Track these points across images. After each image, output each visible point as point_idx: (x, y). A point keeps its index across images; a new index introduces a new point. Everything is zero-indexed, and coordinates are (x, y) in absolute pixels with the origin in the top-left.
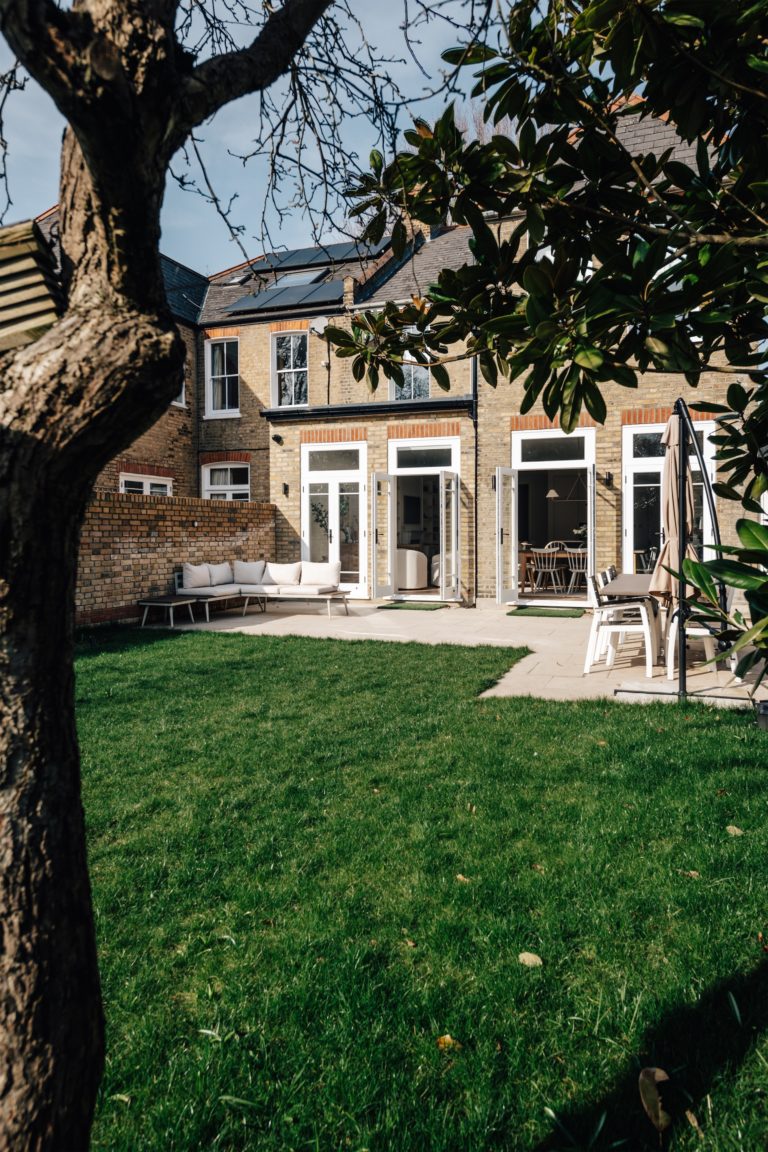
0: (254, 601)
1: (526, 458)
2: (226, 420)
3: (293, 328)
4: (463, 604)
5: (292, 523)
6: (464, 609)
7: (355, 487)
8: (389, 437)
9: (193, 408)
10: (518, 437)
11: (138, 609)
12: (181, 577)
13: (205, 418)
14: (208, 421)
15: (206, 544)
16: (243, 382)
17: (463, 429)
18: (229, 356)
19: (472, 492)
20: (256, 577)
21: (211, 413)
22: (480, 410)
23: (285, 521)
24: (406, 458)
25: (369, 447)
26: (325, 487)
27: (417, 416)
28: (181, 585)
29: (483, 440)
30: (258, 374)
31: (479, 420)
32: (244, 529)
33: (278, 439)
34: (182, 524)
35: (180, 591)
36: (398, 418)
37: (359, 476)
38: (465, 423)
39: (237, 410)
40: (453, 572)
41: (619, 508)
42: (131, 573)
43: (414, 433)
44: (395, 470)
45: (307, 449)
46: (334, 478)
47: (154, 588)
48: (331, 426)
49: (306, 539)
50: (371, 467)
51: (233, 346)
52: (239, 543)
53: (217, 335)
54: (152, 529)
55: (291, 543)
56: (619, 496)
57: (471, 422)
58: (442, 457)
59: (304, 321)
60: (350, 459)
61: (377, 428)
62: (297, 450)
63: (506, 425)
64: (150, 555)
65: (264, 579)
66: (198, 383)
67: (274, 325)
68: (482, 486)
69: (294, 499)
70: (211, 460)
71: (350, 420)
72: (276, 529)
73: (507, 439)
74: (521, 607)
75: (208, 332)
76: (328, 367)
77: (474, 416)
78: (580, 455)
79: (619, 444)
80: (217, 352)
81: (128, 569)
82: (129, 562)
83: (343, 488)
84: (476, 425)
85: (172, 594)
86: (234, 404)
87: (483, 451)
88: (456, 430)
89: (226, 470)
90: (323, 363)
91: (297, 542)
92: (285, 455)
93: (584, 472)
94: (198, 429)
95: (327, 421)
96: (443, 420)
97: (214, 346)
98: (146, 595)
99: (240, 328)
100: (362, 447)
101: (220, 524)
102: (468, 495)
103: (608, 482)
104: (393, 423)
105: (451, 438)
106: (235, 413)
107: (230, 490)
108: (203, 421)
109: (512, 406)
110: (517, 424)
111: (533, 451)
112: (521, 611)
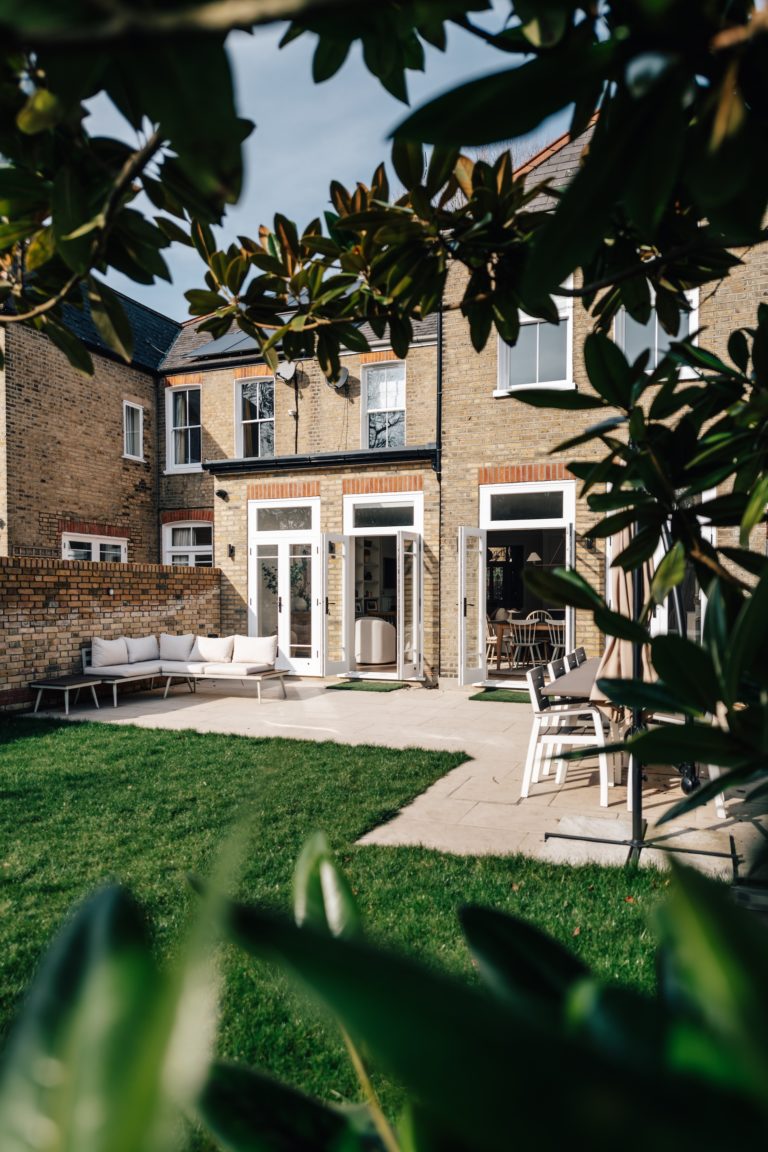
0: (178, 681)
1: (495, 516)
2: (188, 475)
3: (259, 372)
4: (425, 684)
5: (240, 590)
6: (425, 691)
7: (306, 549)
8: (344, 493)
9: (153, 463)
10: (487, 492)
11: (29, 693)
12: (89, 654)
13: (166, 473)
14: (169, 476)
15: (126, 615)
16: (207, 434)
17: (426, 482)
18: (192, 404)
19: (436, 554)
20: (182, 653)
21: (173, 467)
22: (444, 461)
23: (231, 587)
24: (364, 517)
25: (323, 504)
26: (274, 549)
27: (375, 469)
28: (89, 663)
29: (447, 496)
30: (221, 425)
31: (444, 472)
32: (178, 597)
33: (223, 495)
34: (92, 592)
35: (88, 670)
36: (354, 470)
37: (313, 537)
38: (428, 476)
39: (199, 464)
40: (415, 646)
41: (602, 575)
42: (20, 651)
43: (371, 488)
44: (351, 530)
45: (255, 505)
46: (284, 539)
47: (53, 667)
48: (282, 481)
49: (253, 608)
50: (325, 526)
51: (195, 394)
52: (172, 613)
53: (179, 382)
54: (49, 598)
55: (237, 611)
56: (604, 561)
57: (434, 475)
58: (404, 516)
60: (301, 518)
61: (331, 482)
62: (244, 507)
63: (473, 478)
64: (47, 629)
65: (193, 656)
66: (158, 434)
67: (238, 371)
68: (446, 548)
69: (240, 563)
70: (173, 519)
71: (301, 473)
72: (220, 597)
73: (474, 494)
74: (489, 689)
75: (170, 379)
76: (296, 416)
77: (438, 467)
78: (558, 514)
80: (180, 402)
81: (16, 645)
82: (18, 638)
83: (294, 549)
84: (439, 478)
85: (77, 672)
86: (196, 457)
87: (448, 508)
88: (418, 485)
89: (189, 529)
90: (290, 412)
91: (243, 611)
92: (231, 512)
93: (560, 533)
94: (159, 484)
95: (277, 475)
96: (405, 473)
97: (176, 395)
98: (41, 676)
99: (202, 375)
100: (314, 503)
101: (145, 592)
102: (431, 558)
103: (591, 544)
104: (349, 476)
105: (411, 493)
106: (196, 468)
107: (193, 550)
108: (164, 476)
109: (480, 456)
110: (486, 477)
111: (504, 508)
112: (489, 694)
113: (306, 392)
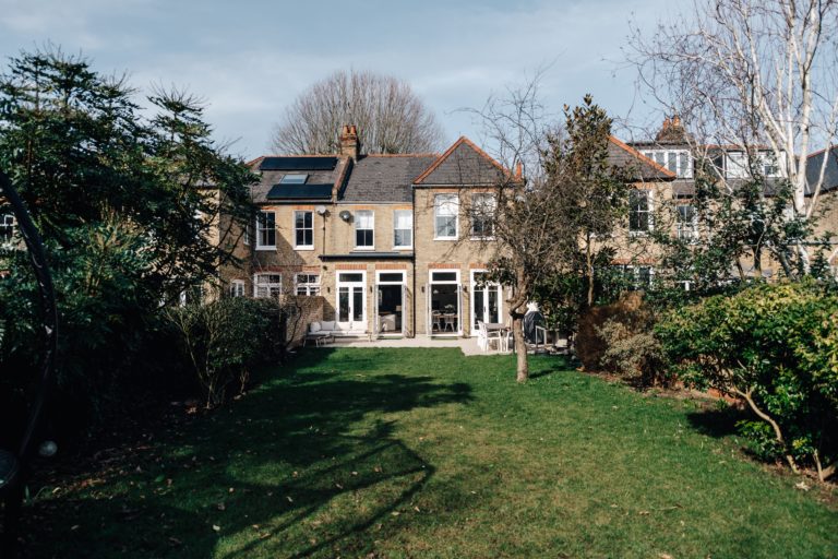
1: (434, 279)
2: (268, 251)
3: (304, 208)
4: (408, 337)
5: (332, 304)
7: (361, 289)
8: (376, 269)
9: (252, 245)
10: (431, 272)
13: (256, 250)
14: (258, 251)
16: (279, 233)
17: (408, 267)
18: (270, 220)
19: (413, 293)
21: (259, 247)
22: (416, 260)
23: (329, 304)
24: (384, 277)
25: (367, 273)
26: (347, 289)
27: (387, 261)
29: (417, 272)
31: (416, 264)
33: (325, 268)
36: (380, 261)
37: (362, 284)
38: (409, 265)
39: (274, 247)
41: (469, 299)
43: (387, 268)
44: (378, 283)
45: (338, 272)
46: (351, 285)
48: (350, 263)
49: (338, 311)
50: (368, 281)
51: (272, 216)
53: (263, 209)
56: (469, 295)
57: (412, 265)
58: (399, 277)
59: (312, 207)
60: (358, 278)
61: (371, 265)
62: (334, 273)
63: (426, 266)
66: (252, 232)
67: (296, 207)
68: (417, 290)
69: (332, 294)
70: (260, 271)
71: (359, 261)
72: (324, 307)
73: (427, 272)
75: (259, 207)
76: (325, 230)
77: (414, 263)
78: (454, 279)
79: (469, 276)
80: (263, 218)
83: (355, 289)
84: (414, 266)
86: (272, 243)
87: (417, 276)
88: (404, 267)
89: (267, 275)
90: (321, 227)
91: (333, 312)
92: (327, 274)
93: (456, 286)
94: (253, 255)
95: (348, 261)
96: (399, 263)
99: (276, 207)
100: (364, 273)
102: (410, 293)
103: (465, 289)
104: (378, 263)
105: (404, 270)
107: (270, 285)
109: (429, 259)
110: (430, 266)
111: (437, 276)
112: (433, 338)
113: (329, 219)
